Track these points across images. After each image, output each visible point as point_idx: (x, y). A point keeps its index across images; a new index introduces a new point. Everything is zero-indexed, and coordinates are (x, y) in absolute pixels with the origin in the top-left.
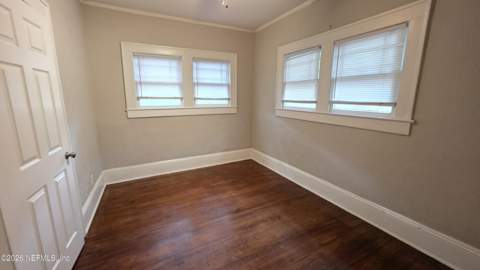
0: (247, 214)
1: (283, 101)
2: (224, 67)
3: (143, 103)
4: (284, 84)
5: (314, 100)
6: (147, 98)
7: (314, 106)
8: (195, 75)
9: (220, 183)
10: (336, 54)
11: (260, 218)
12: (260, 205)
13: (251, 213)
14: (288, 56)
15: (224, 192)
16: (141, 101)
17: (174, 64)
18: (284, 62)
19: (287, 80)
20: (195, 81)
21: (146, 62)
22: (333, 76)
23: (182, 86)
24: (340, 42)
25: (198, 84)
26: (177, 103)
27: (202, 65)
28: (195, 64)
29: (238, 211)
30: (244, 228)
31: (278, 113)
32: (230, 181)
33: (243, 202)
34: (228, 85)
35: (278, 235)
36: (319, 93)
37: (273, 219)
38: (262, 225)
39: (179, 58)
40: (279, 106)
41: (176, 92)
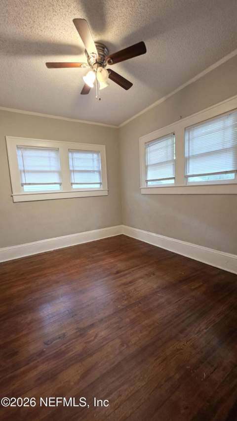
0: (126, 274)
1: (147, 181)
2: (95, 156)
3: (27, 189)
4: (146, 167)
5: (172, 176)
6: (30, 184)
7: (172, 181)
8: (71, 163)
9: (98, 254)
10: (187, 138)
11: (138, 275)
12: (136, 266)
13: (129, 273)
14: (148, 143)
15: (103, 260)
16: (25, 186)
17: (53, 154)
18: (145, 149)
19: (149, 163)
20: (71, 168)
21: (29, 153)
22: (186, 155)
23: (60, 173)
24: (189, 128)
25: (74, 171)
26: (57, 188)
27: (77, 155)
28: (70, 155)
29: (118, 272)
30: (125, 284)
31: (143, 192)
32: (107, 251)
33: (120, 266)
34: (99, 172)
35: (155, 286)
36: (176, 171)
37: (148, 275)
38: (140, 280)
39: (57, 150)
40: (143, 185)
41: (55, 178)
